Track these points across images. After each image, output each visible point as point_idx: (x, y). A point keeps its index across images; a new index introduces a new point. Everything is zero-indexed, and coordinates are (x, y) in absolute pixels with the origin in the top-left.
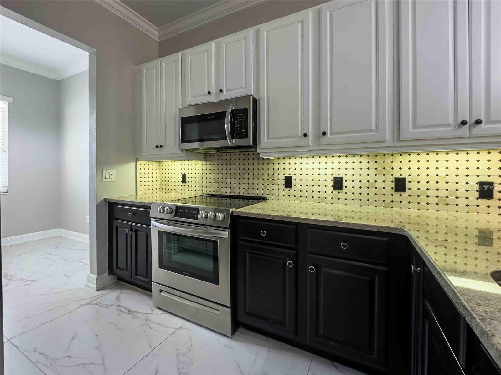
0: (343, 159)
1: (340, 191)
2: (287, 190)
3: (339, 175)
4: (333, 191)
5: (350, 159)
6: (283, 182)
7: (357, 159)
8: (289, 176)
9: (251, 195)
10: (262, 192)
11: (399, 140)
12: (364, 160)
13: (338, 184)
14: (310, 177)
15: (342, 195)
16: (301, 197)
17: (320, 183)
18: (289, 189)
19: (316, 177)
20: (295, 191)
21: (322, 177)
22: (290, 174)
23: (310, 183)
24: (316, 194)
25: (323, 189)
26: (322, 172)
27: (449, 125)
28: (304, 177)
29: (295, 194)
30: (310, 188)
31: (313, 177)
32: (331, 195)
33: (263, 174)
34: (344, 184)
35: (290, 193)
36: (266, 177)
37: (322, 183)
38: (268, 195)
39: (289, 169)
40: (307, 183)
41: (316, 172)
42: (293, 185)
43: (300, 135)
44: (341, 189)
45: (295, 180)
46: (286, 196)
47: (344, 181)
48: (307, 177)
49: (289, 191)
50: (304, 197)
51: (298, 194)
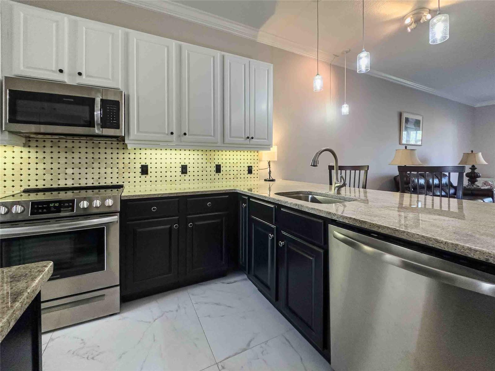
0: (187, 152)
1: (186, 175)
2: (143, 176)
3: (185, 163)
4: (181, 175)
5: (192, 153)
6: (140, 170)
7: (196, 153)
8: (145, 164)
9: (102, 184)
10: (117, 180)
11: (224, 143)
12: (200, 153)
13: (184, 169)
14: (163, 165)
15: (187, 177)
16: (156, 181)
17: (171, 170)
18: (145, 176)
19: (168, 166)
20: (151, 177)
21: (173, 165)
22: (146, 163)
23: (164, 170)
24: (168, 179)
25: (173, 174)
26: (173, 161)
27: (242, 138)
28: (159, 165)
29: (151, 179)
30: (164, 174)
31: (166, 165)
32: (180, 178)
33: (118, 163)
34: (188, 169)
35: (147, 179)
36: (121, 166)
37: (173, 169)
38: (123, 182)
39: (146, 159)
40: (161, 170)
41: (168, 161)
42: (149, 172)
43: (167, 133)
44: (186, 173)
45: (151, 168)
46: (143, 182)
47: (188, 168)
48: (161, 165)
49: (146, 177)
50: (159, 181)
51: (153, 179)
